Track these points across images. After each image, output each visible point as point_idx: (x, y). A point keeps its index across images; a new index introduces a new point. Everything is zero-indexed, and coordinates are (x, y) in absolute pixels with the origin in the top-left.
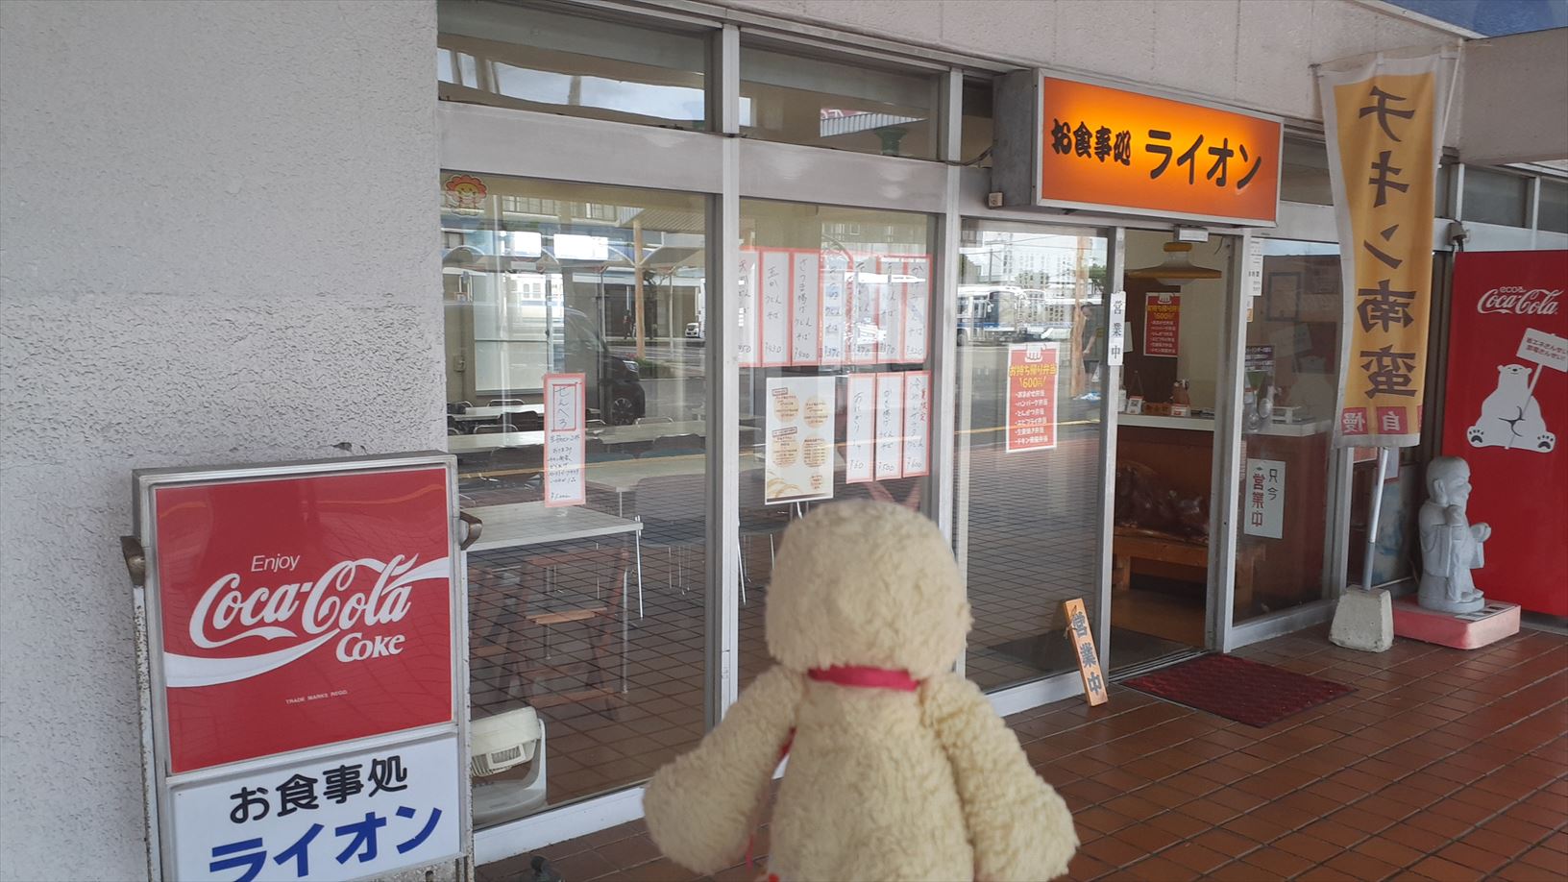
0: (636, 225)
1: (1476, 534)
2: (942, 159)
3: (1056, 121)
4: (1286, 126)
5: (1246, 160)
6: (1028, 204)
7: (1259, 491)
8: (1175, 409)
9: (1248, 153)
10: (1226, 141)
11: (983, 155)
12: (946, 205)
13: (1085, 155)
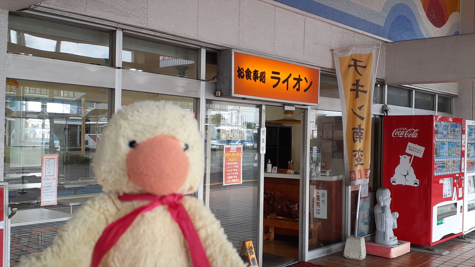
0: (83, 100)
1: (393, 216)
2: (199, 79)
3: (239, 67)
4: (321, 70)
5: (307, 82)
6: (229, 95)
7: (319, 201)
8: (289, 171)
9: (308, 80)
10: (299, 76)
11: (214, 78)
12: (200, 95)
13: (249, 79)
